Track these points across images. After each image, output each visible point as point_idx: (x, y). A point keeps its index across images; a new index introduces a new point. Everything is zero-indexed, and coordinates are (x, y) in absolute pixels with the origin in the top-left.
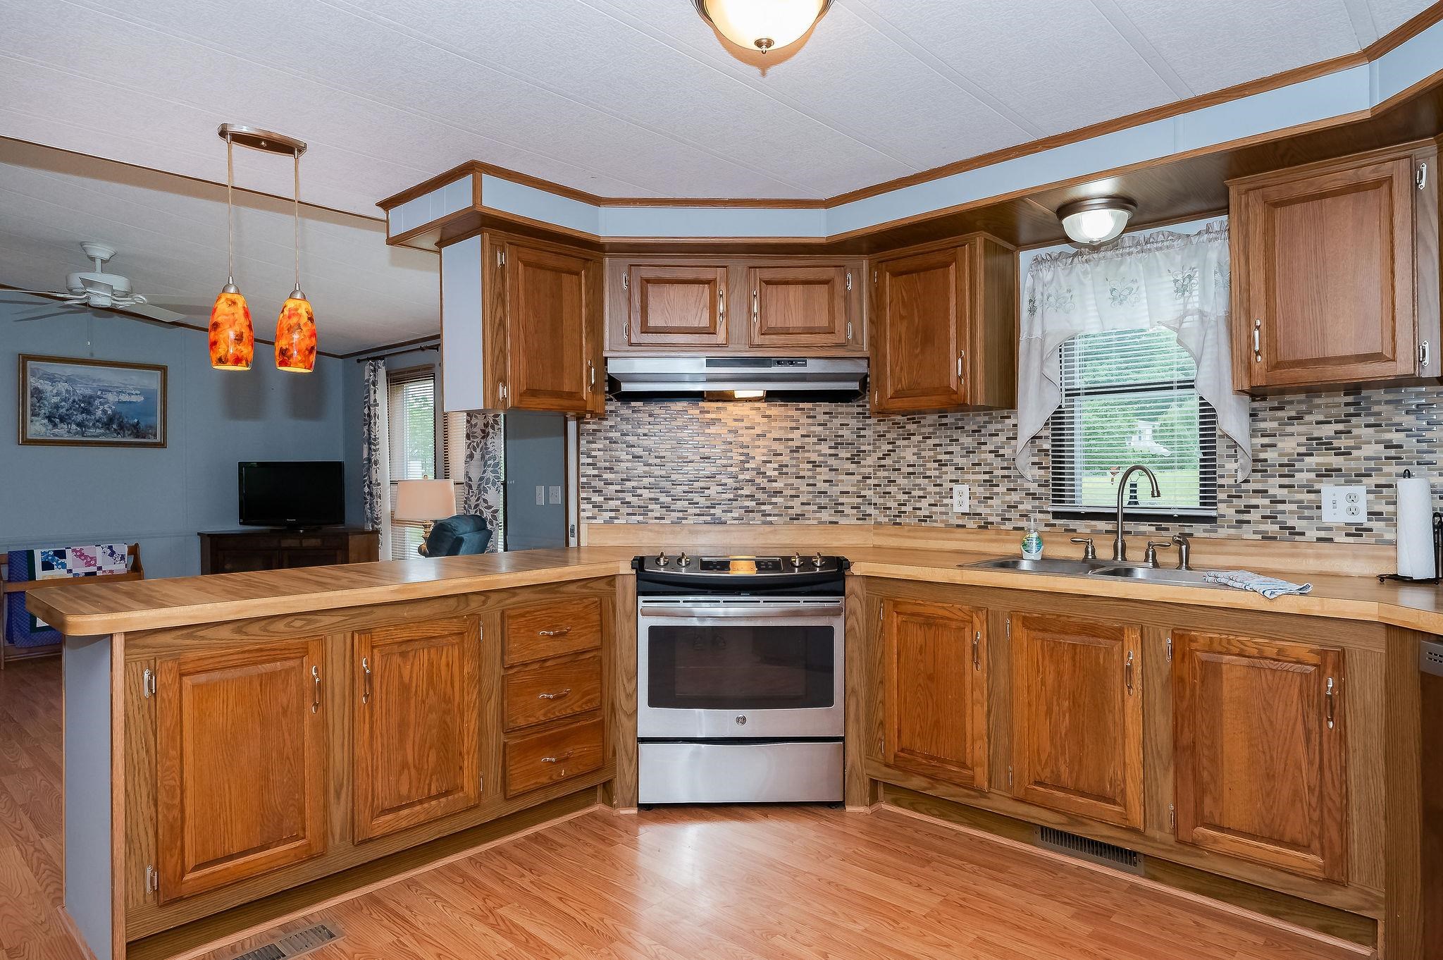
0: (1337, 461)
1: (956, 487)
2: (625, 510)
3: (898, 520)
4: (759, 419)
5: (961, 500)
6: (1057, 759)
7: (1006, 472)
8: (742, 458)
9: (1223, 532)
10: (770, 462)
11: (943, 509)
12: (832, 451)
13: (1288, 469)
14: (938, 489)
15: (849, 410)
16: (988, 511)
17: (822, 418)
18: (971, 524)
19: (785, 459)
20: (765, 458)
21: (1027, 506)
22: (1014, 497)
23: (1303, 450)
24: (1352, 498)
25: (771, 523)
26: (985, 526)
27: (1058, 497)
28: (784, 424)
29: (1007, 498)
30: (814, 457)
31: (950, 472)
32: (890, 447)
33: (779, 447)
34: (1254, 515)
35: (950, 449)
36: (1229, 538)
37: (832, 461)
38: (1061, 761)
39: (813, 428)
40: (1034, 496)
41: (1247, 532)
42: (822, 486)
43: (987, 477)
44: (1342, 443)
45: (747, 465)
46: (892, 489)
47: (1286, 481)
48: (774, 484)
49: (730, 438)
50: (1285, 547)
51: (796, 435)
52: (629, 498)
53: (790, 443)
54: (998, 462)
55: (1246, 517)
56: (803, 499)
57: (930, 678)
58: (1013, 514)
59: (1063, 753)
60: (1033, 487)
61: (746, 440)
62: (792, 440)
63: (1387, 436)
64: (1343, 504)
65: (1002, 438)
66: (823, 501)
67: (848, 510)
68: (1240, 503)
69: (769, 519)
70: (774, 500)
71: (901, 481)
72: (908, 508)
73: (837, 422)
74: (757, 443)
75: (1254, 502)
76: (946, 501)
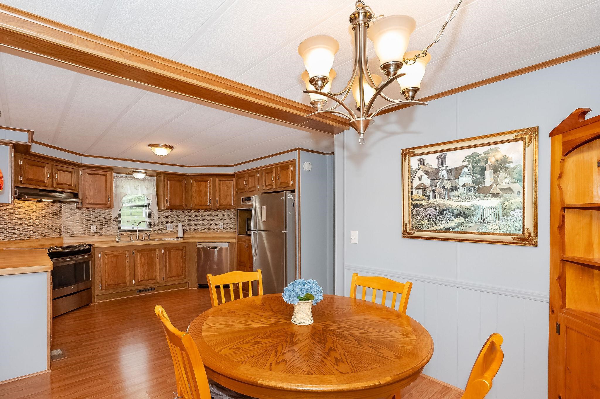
0: (168, 220)
1: (92, 226)
2: (15, 236)
3: (72, 235)
4: (34, 207)
5: (94, 229)
6: (144, 275)
7: (106, 222)
8: (29, 219)
9: (152, 233)
10: (37, 220)
11: (88, 232)
12: (53, 217)
13: (162, 221)
14: (86, 227)
15: (57, 205)
16: (102, 231)
17: (50, 207)
18: (96, 235)
19: (41, 219)
20: (36, 219)
21: (112, 230)
22: (109, 228)
23: (164, 218)
24: (171, 226)
25: (37, 238)
26: (101, 235)
27: (120, 228)
28: (41, 209)
29: (107, 228)
30: (48, 218)
31: (90, 222)
32: (70, 216)
33: (39, 215)
34: (157, 229)
35: (90, 217)
36: (153, 234)
37: (53, 219)
38: (145, 275)
39: (48, 210)
40: (114, 228)
41: (156, 232)
42: (51, 227)
43: (101, 223)
44: (169, 217)
45: (31, 221)
46: (70, 227)
47: (162, 223)
48: (38, 227)
49: (26, 212)
50: (161, 234)
51: (44, 212)
52: (16, 232)
53: (42, 214)
54: (104, 220)
55: (155, 230)
56: (46, 231)
57: (116, 267)
58: (109, 232)
59: (146, 274)
60: (114, 226)
61: (30, 213)
62: (43, 213)
63: (175, 216)
64: (170, 227)
65: (106, 215)
66: (51, 231)
67: (57, 234)
68: (155, 227)
69: (37, 237)
70: (38, 231)
71: (73, 225)
72: (77, 232)
73: (54, 208)
74: (33, 214)
75: (157, 227)
76: (89, 230)
